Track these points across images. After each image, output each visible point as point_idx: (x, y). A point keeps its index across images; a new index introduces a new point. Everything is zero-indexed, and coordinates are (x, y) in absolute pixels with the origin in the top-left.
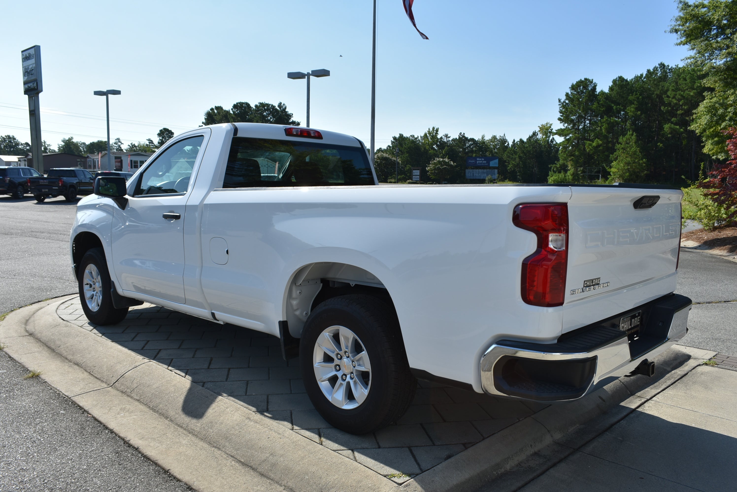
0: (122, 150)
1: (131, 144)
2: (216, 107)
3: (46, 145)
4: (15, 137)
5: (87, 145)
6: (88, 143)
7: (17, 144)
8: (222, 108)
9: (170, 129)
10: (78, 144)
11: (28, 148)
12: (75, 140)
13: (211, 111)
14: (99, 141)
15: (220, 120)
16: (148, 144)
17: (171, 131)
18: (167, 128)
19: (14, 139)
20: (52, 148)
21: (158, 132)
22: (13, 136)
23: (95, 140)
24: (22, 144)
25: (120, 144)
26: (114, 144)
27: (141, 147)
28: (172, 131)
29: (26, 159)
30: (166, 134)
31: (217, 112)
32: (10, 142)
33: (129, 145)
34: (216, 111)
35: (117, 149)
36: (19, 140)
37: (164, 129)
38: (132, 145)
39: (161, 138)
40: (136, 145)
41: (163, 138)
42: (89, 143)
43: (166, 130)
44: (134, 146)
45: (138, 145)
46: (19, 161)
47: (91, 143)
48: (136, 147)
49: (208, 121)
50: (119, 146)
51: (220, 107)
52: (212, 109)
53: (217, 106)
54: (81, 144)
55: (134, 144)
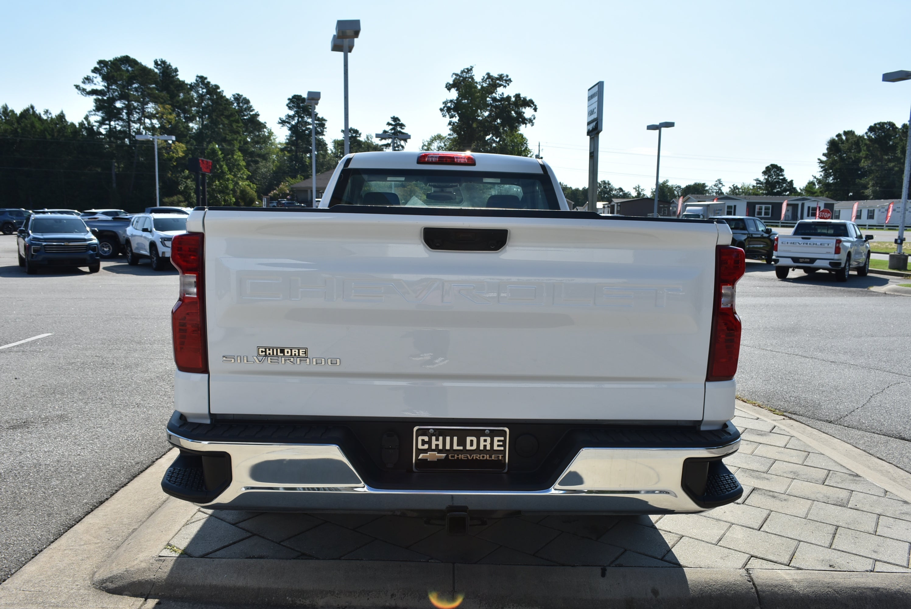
0: (722, 193)
1: (733, 186)
2: (845, 132)
3: (640, 190)
4: (610, 182)
5: (682, 189)
6: (683, 186)
7: (611, 190)
8: (854, 132)
9: (779, 165)
10: (672, 188)
11: (621, 193)
12: (670, 184)
13: (836, 139)
14: (695, 184)
15: (848, 149)
16: (755, 185)
17: (780, 167)
18: (776, 164)
19: (609, 184)
20: (645, 193)
21: (764, 169)
22: (608, 181)
23: (692, 183)
24: (616, 190)
25: (720, 186)
26: (713, 187)
27: (745, 189)
28: (782, 168)
29: (610, 205)
30: (774, 172)
31: (846, 139)
32: (605, 187)
33: (730, 188)
34: (844, 138)
35: (716, 193)
36: (613, 186)
37: (772, 165)
38: (734, 188)
39: (766, 177)
40: (739, 186)
41: (769, 176)
42: (685, 186)
43: (774, 166)
44: (736, 188)
45: (742, 187)
46: (604, 207)
47: (687, 187)
48: (738, 189)
49: (830, 151)
50: (720, 189)
51: (851, 131)
52: (839, 136)
53: (846, 130)
54: (676, 188)
55: (737, 186)
